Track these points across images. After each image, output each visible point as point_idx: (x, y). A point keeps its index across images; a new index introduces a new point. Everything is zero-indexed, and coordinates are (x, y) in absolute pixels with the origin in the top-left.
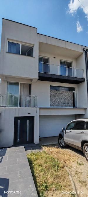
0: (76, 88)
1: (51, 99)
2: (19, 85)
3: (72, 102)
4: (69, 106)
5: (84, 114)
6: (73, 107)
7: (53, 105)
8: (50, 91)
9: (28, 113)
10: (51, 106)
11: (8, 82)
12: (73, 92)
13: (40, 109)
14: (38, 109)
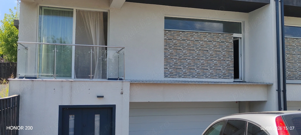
0: (244, 22)
1: (166, 56)
2: (72, 16)
3: (232, 65)
4: (220, 77)
5: (265, 102)
6: (233, 80)
7: (171, 75)
8: (163, 33)
9: (98, 97)
10: (166, 76)
11: (43, 9)
12: (235, 35)
13: (133, 84)
14: (127, 85)
